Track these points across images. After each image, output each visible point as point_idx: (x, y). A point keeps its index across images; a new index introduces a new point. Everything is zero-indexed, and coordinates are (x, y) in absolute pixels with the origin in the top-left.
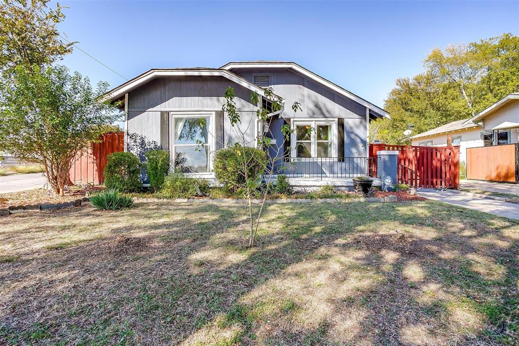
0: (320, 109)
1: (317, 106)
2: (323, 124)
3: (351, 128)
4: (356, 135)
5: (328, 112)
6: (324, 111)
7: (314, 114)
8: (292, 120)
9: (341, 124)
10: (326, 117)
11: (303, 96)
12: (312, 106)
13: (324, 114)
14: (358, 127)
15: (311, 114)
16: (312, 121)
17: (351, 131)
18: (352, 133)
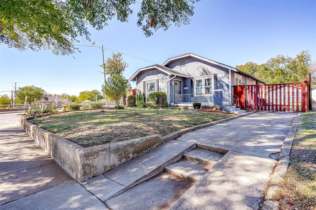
0: (205, 71)
1: (204, 70)
2: (207, 78)
3: (220, 78)
4: (223, 82)
5: (209, 72)
6: (207, 72)
7: (202, 74)
8: (194, 78)
9: (216, 77)
10: (208, 75)
11: (198, 66)
12: (202, 71)
13: (207, 74)
14: (223, 78)
15: (201, 74)
16: (202, 77)
17: (220, 80)
18: (221, 81)
